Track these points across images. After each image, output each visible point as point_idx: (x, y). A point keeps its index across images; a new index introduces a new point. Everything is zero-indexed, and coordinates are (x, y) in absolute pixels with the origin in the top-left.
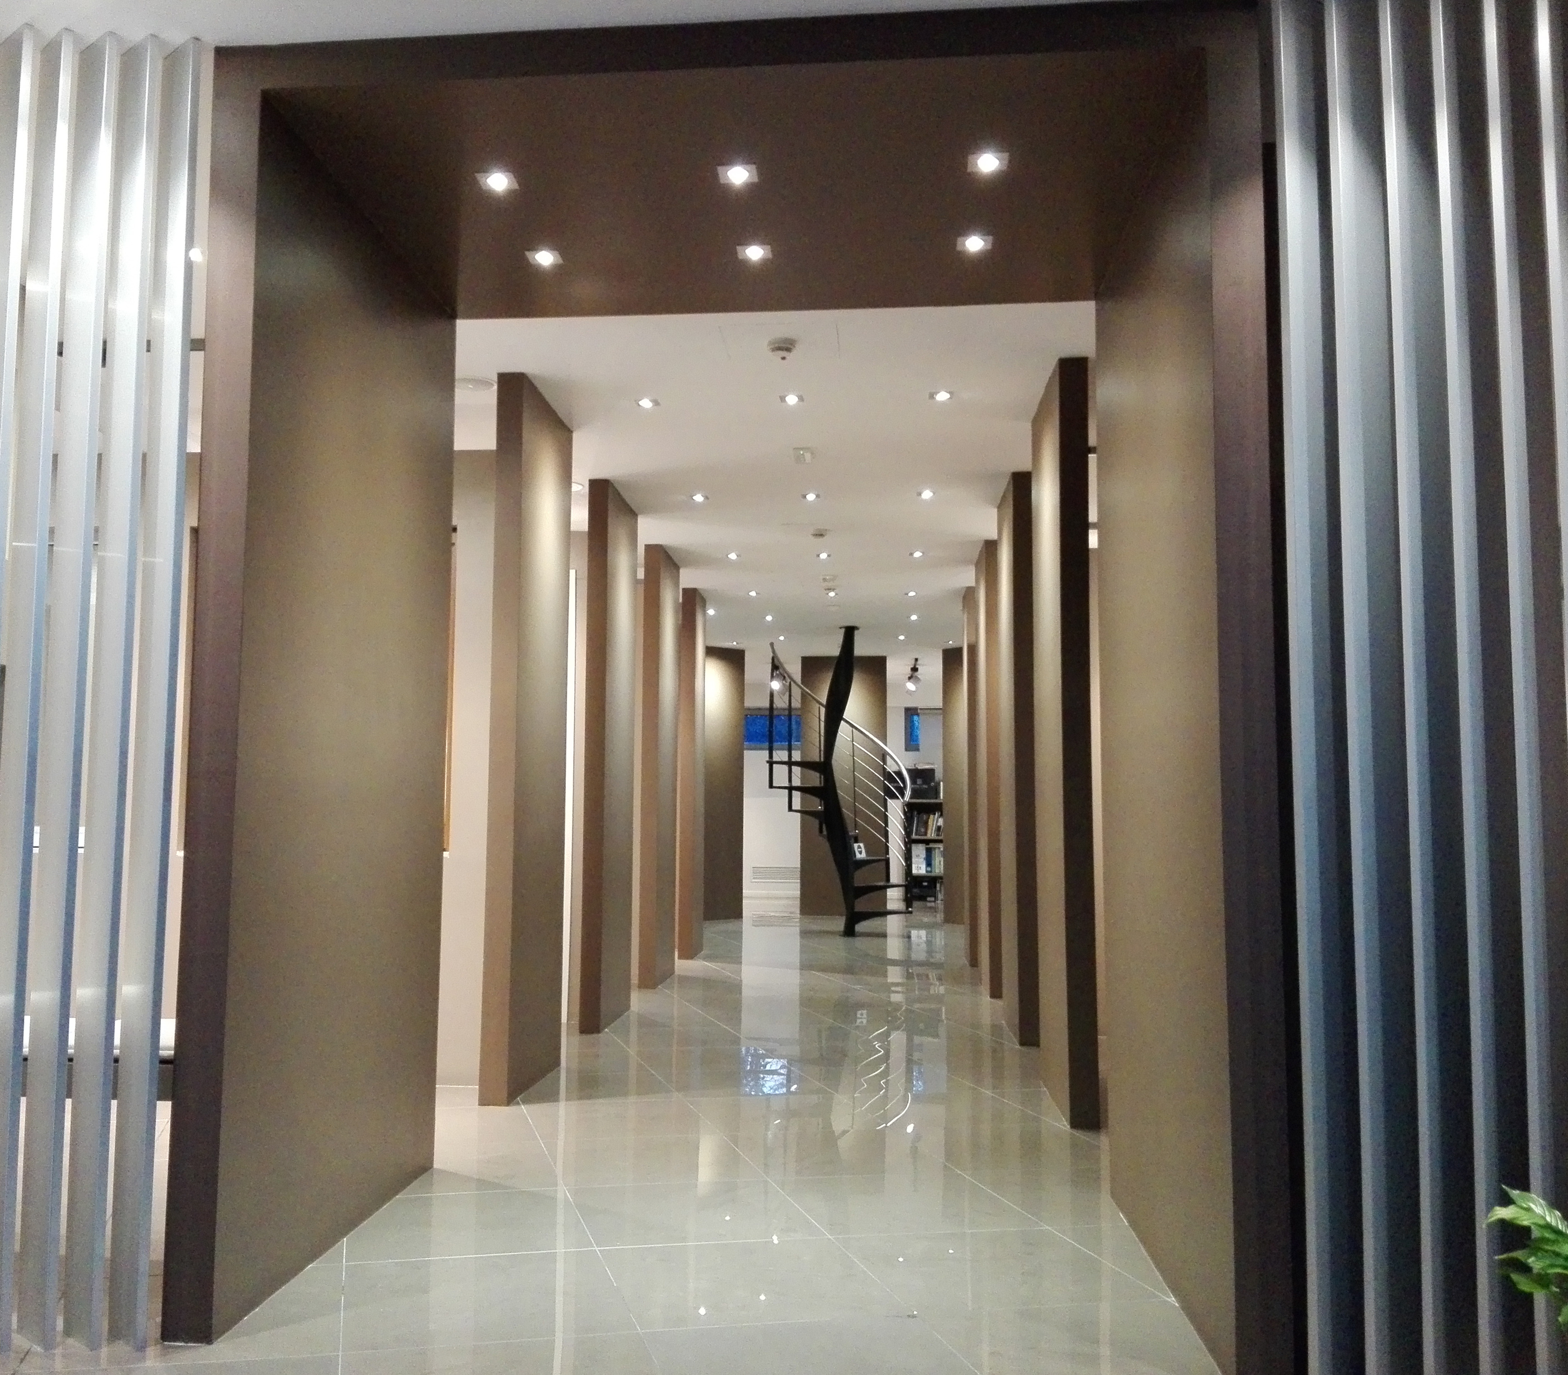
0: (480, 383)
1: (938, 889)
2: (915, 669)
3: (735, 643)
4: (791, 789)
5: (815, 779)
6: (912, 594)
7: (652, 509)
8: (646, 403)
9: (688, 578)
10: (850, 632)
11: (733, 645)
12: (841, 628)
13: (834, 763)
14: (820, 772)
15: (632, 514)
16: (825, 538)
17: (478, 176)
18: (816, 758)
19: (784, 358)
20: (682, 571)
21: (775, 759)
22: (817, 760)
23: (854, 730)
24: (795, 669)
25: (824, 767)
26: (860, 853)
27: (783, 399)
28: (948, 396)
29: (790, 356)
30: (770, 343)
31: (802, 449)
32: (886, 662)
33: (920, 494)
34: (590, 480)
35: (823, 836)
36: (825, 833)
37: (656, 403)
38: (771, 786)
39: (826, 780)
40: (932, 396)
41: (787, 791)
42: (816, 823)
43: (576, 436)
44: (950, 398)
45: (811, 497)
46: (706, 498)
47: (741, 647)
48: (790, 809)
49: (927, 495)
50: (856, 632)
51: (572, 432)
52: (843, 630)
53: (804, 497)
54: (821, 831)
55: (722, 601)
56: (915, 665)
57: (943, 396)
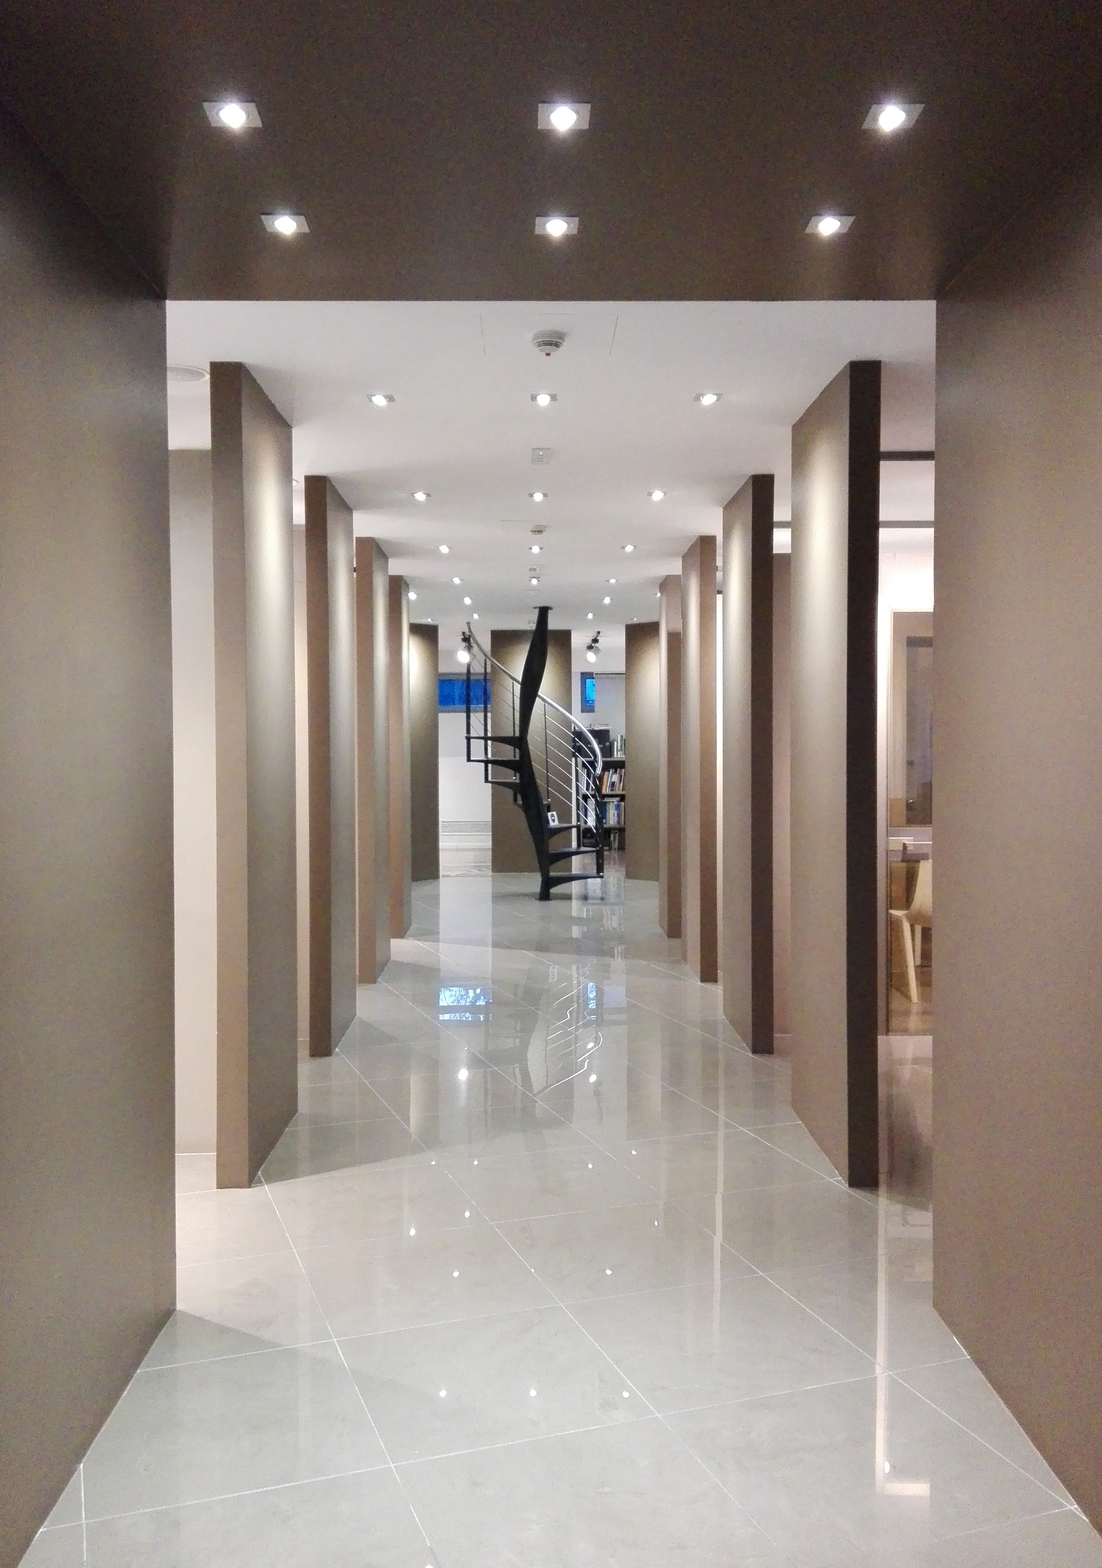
0: (193, 373)
1: (612, 838)
2: (595, 641)
3: (430, 620)
4: (486, 762)
5: (509, 753)
6: (613, 581)
7: (370, 504)
8: (379, 400)
9: (396, 567)
10: (544, 612)
11: (429, 621)
12: (535, 608)
13: (530, 738)
14: (515, 746)
15: (347, 509)
16: (544, 534)
17: (206, 105)
18: (509, 733)
19: (548, 354)
20: (390, 560)
21: (472, 735)
22: (511, 734)
23: (546, 704)
24: (486, 642)
25: (520, 742)
26: (554, 821)
27: (534, 398)
28: (715, 398)
29: (557, 353)
30: (536, 336)
31: (541, 449)
32: (570, 636)
33: (650, 494)
34: (305, 476)
35: (519, 806)
36: (520, 802)
37: (390, 399)
38: (469, 760)
39: (521, 757)
40: (698, 398)
41: (483, 764)
42: (509, 793)
43: (295, 432)
44: (717, 400)
45: (538, 497)
46: (428, 495)
47: (435, 623)
48: (486, 780)
49: (657, 496)
50: (550, 612)
51: (291, 427)
52: (537, 611)
53: (531, 495)
54: (515, 800)
55: (422, 585)
56: (596, 637)
57: (709, 399)
